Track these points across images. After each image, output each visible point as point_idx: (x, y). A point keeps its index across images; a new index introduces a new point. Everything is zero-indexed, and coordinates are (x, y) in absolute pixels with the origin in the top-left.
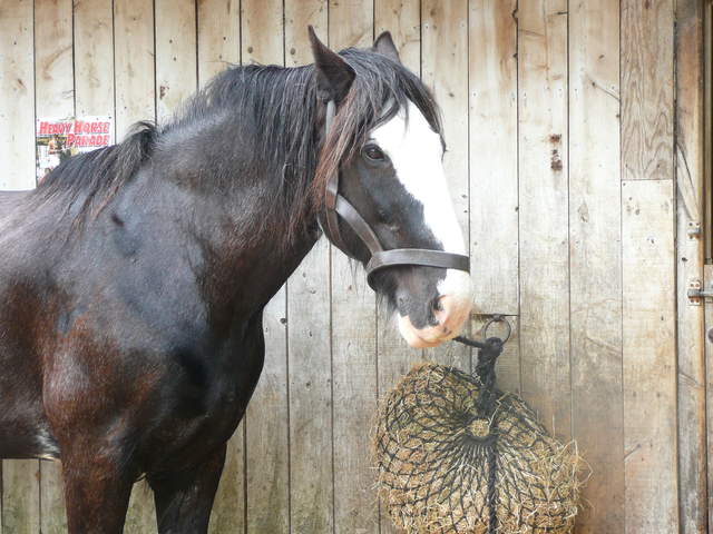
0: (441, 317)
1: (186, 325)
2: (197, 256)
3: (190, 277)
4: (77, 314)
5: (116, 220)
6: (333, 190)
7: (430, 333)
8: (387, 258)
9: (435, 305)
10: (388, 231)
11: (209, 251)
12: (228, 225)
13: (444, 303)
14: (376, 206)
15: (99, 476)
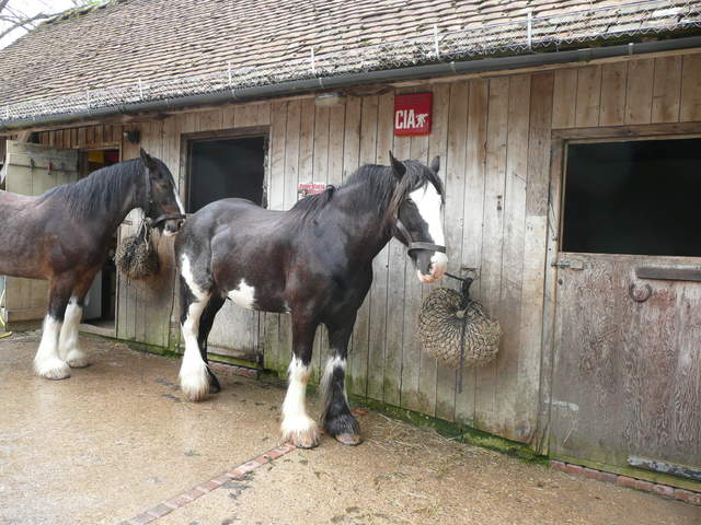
0: (432, 272)
1: (339, 266)
2: (345, 241)
3: (342, 247)
4: (298, 259)
5: (316, 223)
6: (396, 216)
7: (428, 277)
8: (414, 245)
9: (430, 266)
10: (415, 234)
11: (350, 238)
12: (357, 228)
13: (433, 265)
14: (410, 224)
15: (304, 322)
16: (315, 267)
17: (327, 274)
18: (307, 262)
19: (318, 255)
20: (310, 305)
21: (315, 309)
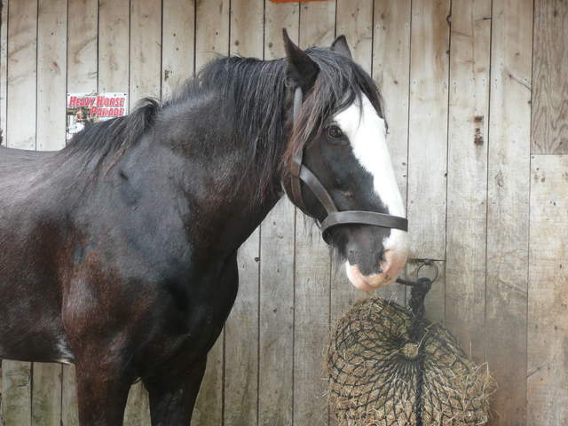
0: (385, 267)
1: (174, 261)
2: (185, 210)
3: (179, 223)
4: (89, 249)
5: (123, 176)
6: (299, 161)
8: (341, 217)
9: (380, 256)
10: (343, 195)
11: (193, 203)
12: (209, 183)
13: (388, 256)
14: (334, 176)
15: (104, 378)
16: (126, 266)
17: (152, 278)
18: (110, 256)
19: (132, 241)
20: (117, 343)
21: (128, 350)
